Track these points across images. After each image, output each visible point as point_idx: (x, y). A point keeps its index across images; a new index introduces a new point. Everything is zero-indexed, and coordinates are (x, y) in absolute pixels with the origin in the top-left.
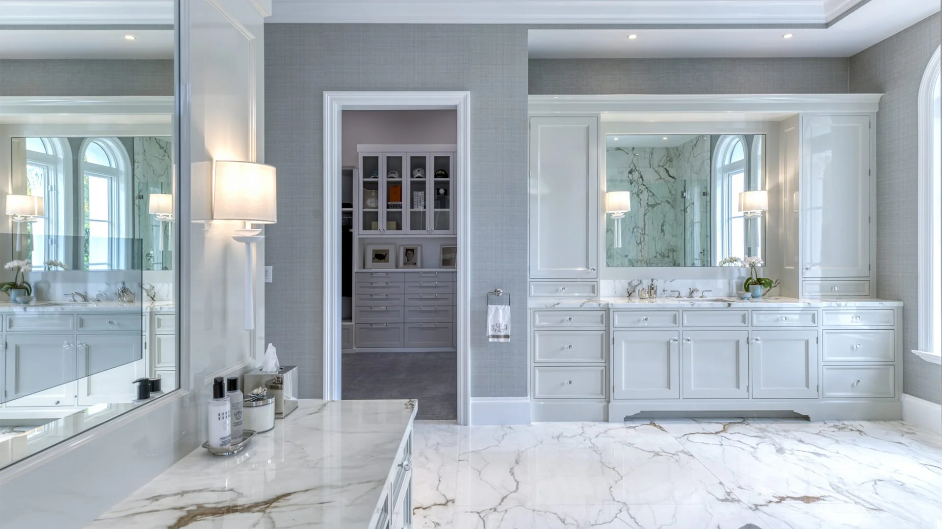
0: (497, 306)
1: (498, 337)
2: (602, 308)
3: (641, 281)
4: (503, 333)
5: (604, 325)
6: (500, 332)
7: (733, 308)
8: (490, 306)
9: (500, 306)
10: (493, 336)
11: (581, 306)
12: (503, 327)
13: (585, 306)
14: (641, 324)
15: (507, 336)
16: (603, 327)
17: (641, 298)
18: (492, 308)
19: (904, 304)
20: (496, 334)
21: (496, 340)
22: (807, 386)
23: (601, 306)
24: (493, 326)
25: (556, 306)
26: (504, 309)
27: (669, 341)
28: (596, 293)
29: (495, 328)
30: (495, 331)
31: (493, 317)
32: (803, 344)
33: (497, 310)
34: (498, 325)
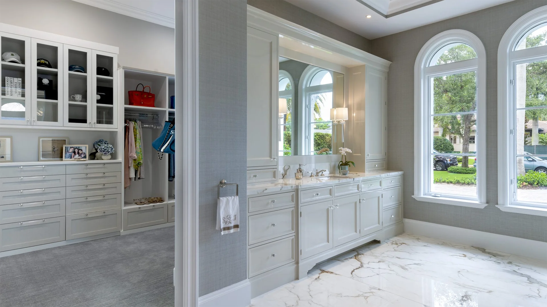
0: (227, 197)
1: (228, 228)
2: (293, 189)
3: (289, 166)
4: (232, 225)
5: (294, 203)
6: (231, 223)
7: (356, 181)
8: (221, 198)
9: (230, 197)
10: (225, 229)
11: (281, 189)
12: (232, 218)
13: (283, 189)
14: (314, 198)
15: (236, 226)
16: (293, 204)
17: (297, 179)
18: (223, 200)
19: (404, 172)
20: (227, 226)
21: (227, 232)
22: (379, 223)
23: (293, 188)
24: (224, 218)
25: (265, 192)
26: (234, 200)
27: (328, 208)
28: (276, 178)
29: (226, 220)
30: (226, 224)
31: (224, 209)
32: (377, 198)
33: (228, 202)
34: (229, 216)
